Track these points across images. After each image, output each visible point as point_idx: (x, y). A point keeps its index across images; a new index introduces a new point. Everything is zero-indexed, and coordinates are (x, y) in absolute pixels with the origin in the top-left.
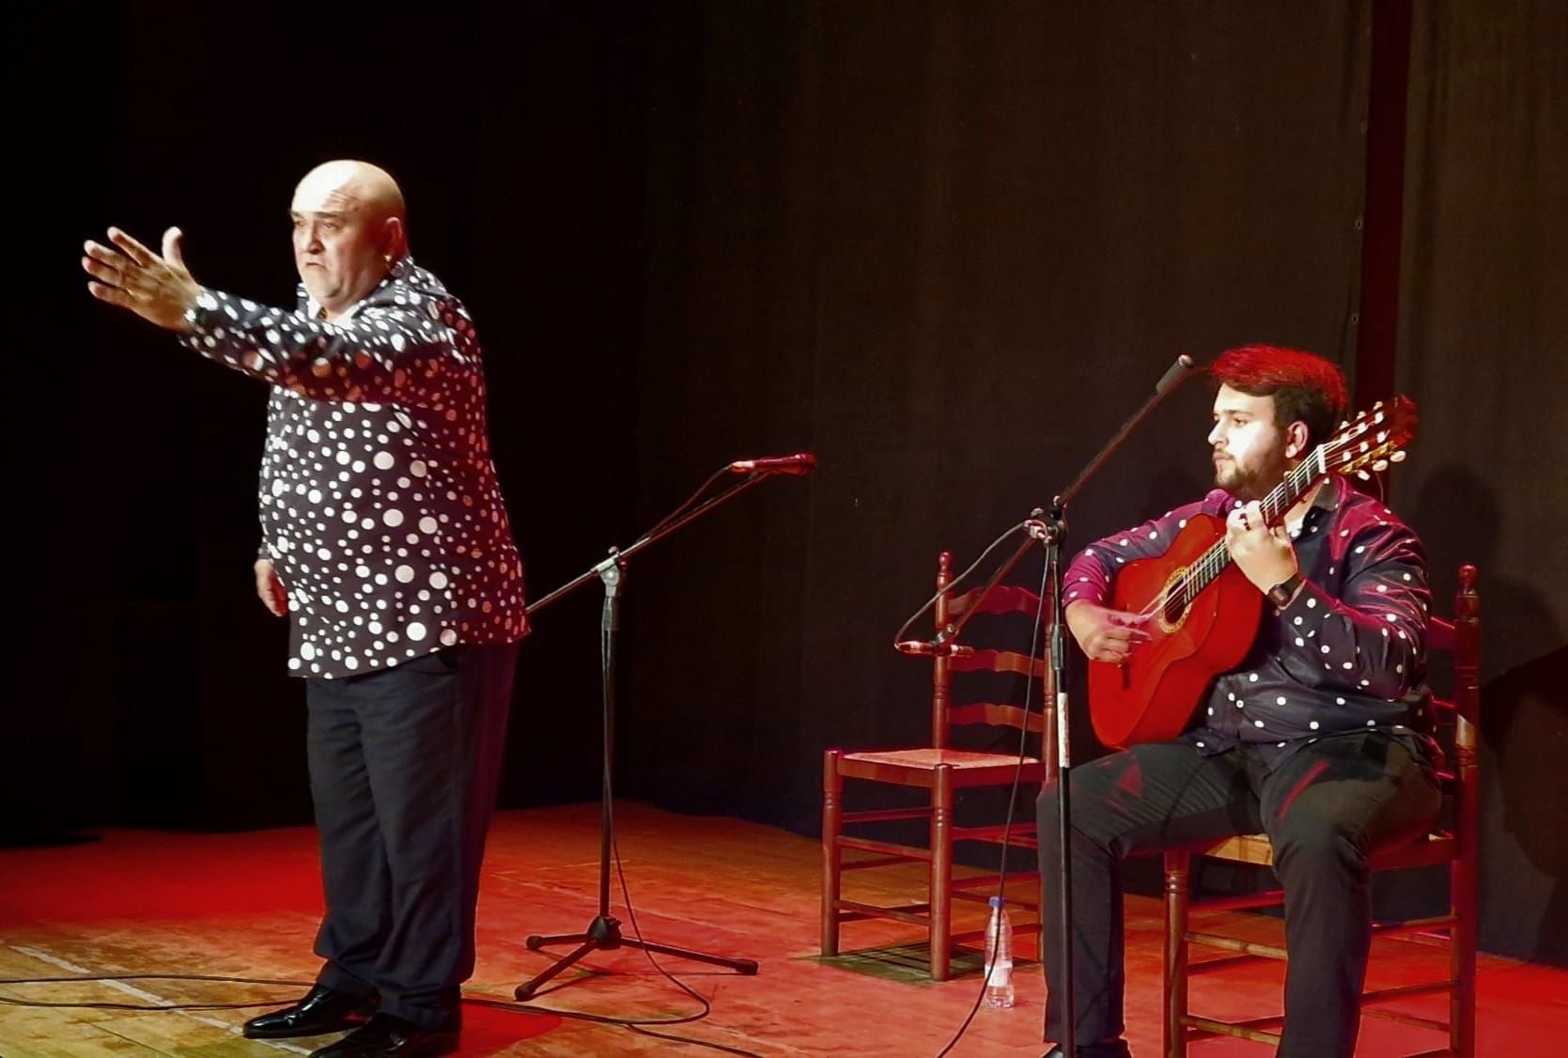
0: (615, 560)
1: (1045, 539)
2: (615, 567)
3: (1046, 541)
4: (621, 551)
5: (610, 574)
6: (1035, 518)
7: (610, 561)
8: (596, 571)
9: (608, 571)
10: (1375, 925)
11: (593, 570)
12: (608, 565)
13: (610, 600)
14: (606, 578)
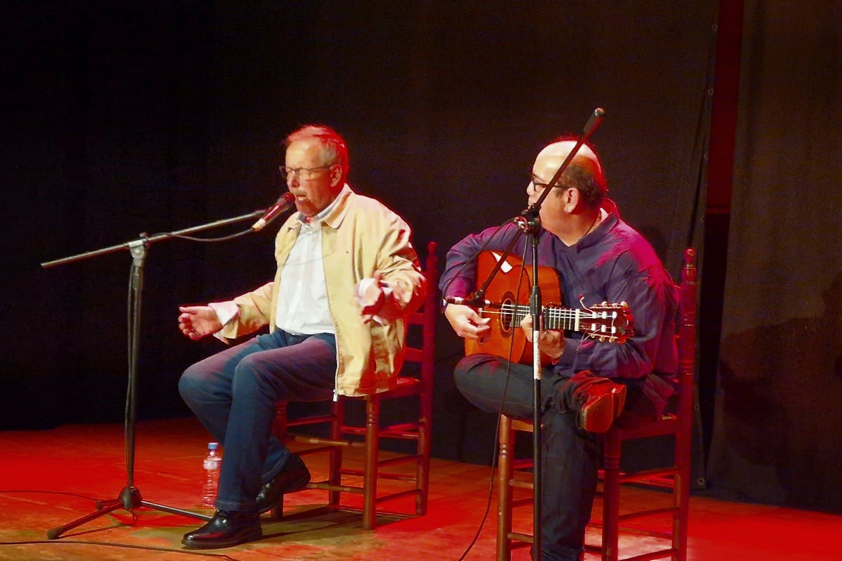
0: (144, 243)
1: (524, 229)
2: (142, 247)
3: (525, 231)
4: (150, 236)
5: (137, 251)
6: (523, 216)
7: (139, 242)
8: (128, 246)
9: (137, 247)
10: (621, 474)
11: (125, 244)
12: (138, 245)
13: (137, 269)
14: (134, 252)
